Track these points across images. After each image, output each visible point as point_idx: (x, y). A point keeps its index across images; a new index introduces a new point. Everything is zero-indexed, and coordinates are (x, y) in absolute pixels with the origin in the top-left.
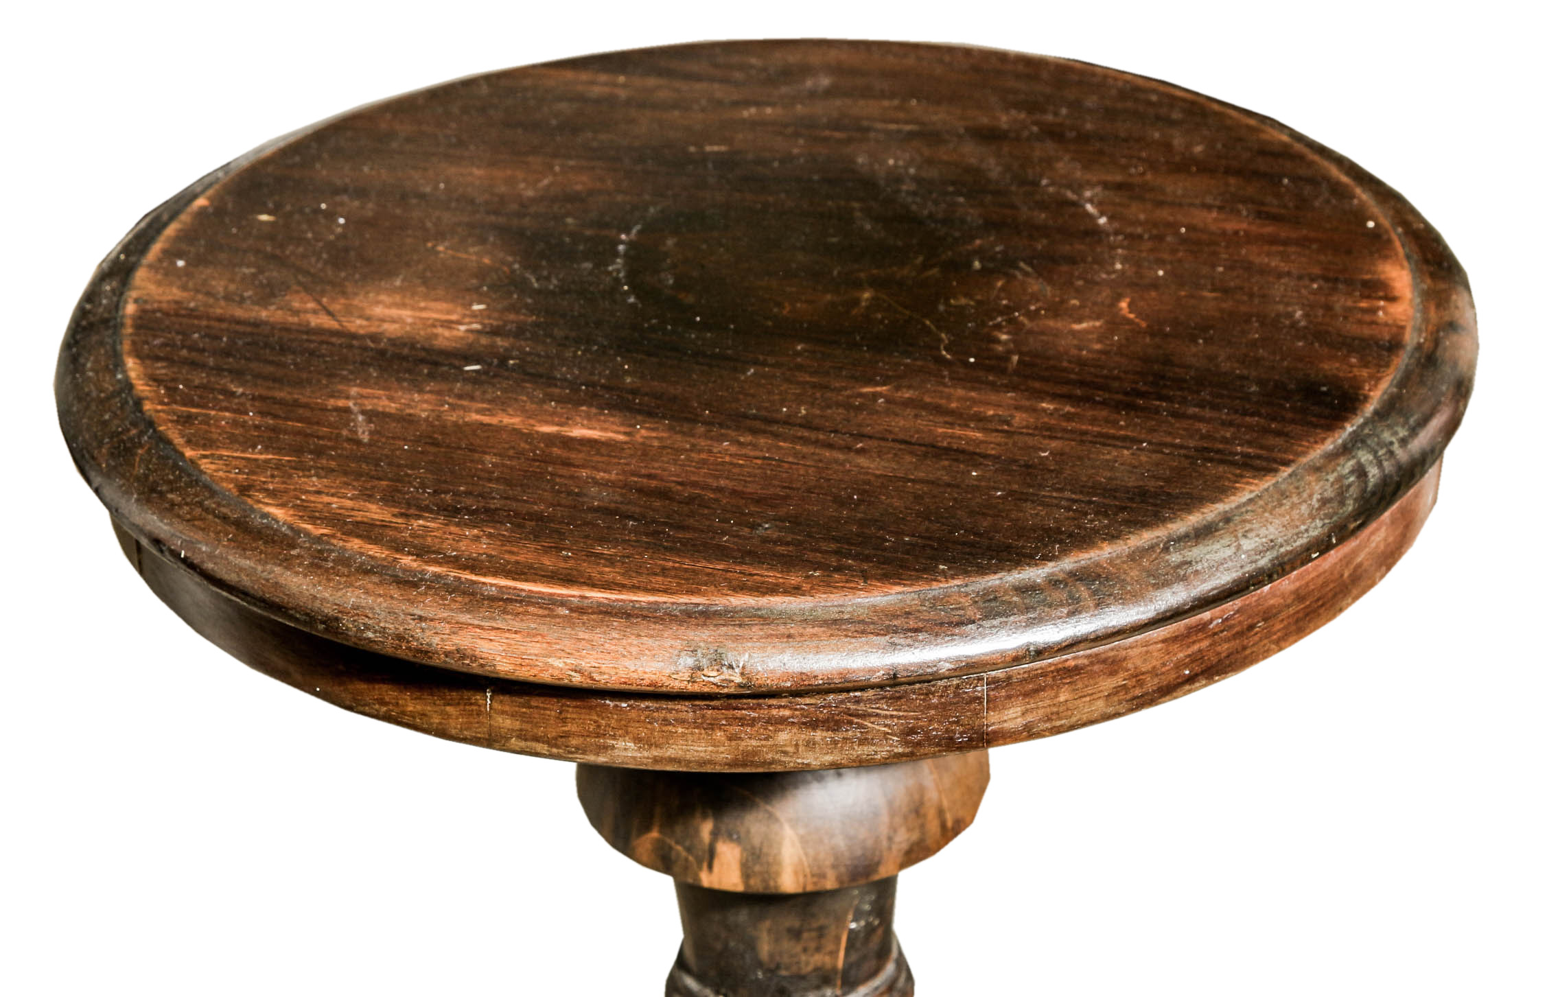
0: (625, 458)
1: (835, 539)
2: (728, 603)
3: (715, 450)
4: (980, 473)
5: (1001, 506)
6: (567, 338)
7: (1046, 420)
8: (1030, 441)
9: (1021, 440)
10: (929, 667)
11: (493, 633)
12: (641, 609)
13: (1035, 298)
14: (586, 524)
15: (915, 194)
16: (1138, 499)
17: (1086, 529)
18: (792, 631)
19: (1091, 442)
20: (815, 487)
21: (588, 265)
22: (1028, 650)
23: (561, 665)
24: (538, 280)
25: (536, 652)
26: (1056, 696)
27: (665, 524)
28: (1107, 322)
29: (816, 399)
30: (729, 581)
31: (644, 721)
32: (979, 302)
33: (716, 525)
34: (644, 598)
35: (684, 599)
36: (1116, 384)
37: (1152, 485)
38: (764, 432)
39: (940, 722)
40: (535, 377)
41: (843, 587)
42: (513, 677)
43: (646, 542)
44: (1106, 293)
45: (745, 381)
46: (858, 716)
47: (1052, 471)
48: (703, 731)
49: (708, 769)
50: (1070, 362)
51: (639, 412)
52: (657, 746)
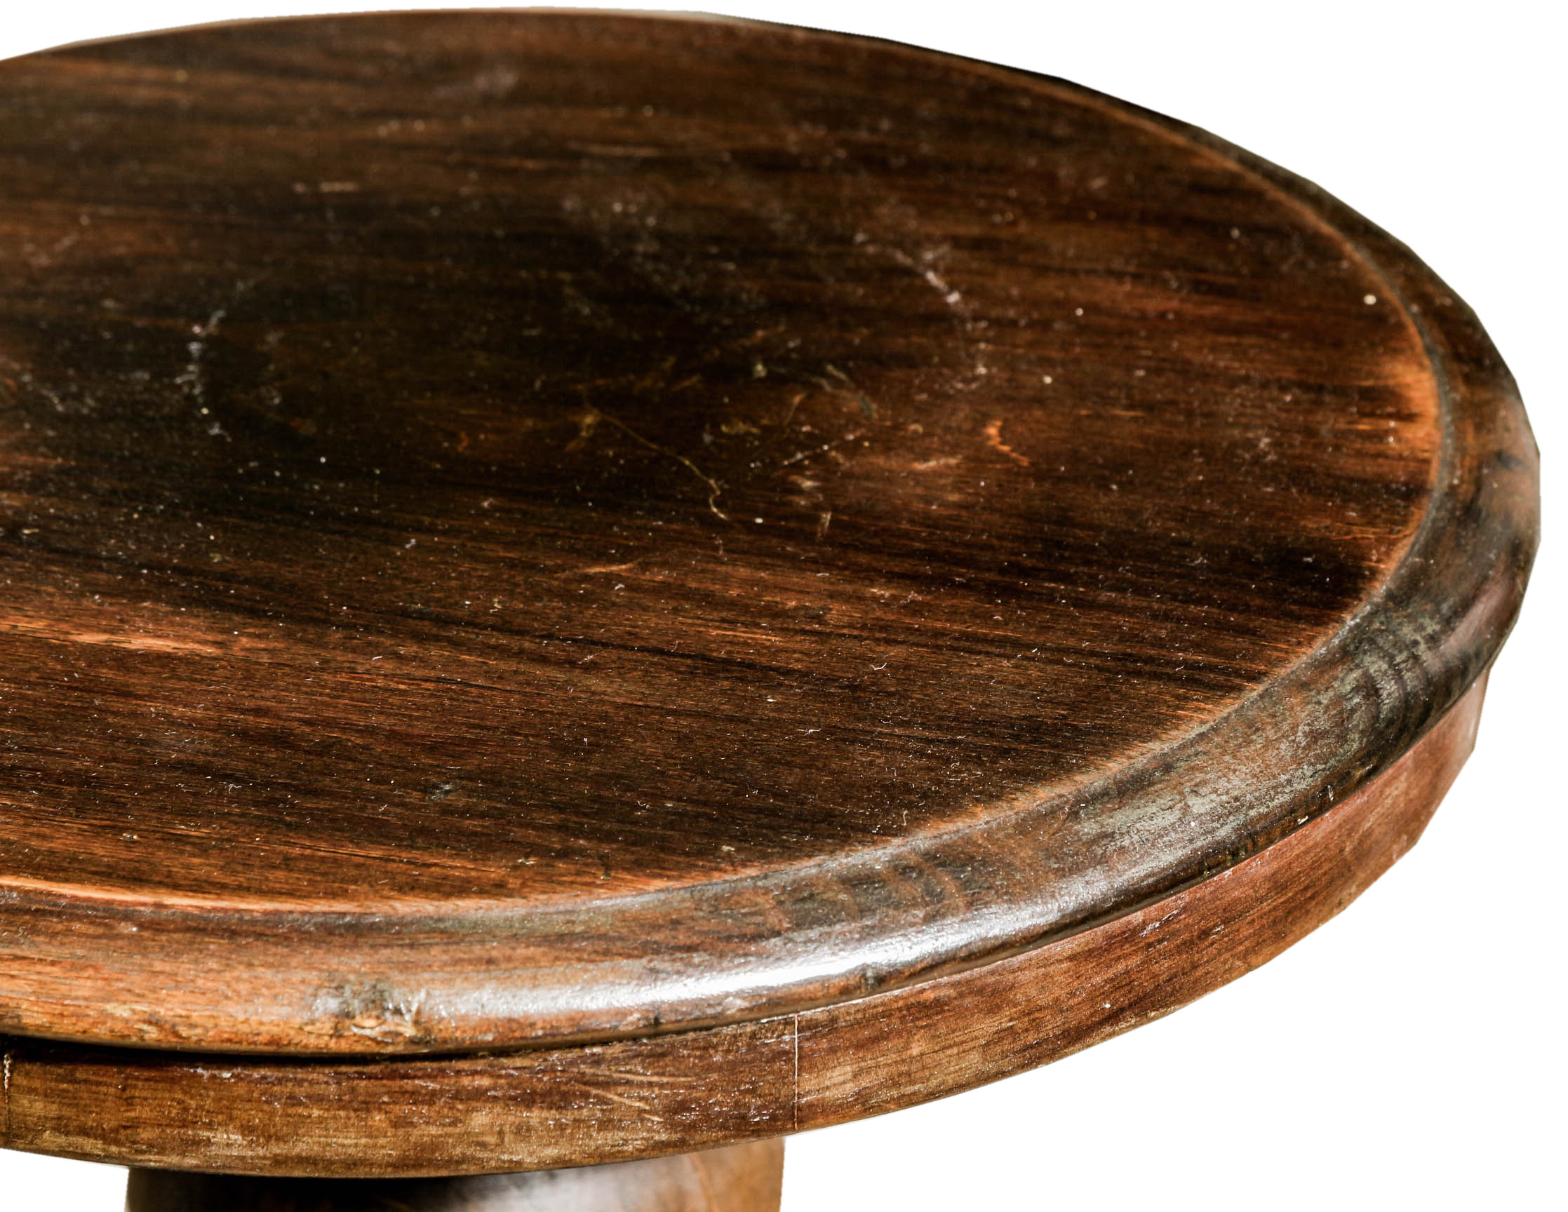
0: (218, 683)
1: (558, 808)
2: (391, 912)
3: (360, 669)
4: (779, 698)
5: (814, 751)
6: (113, 492)
7: (879, 614)
8: (857, 648)
9: (843, 646)
10: (710, 1005)
11: (16, 965)
12: (254, 922)
13: (853, 421)
14: (159, 788)
15: (656, 257)
16: (1028, 737)
17: (949, 783)
18: (494, 954)
19: (951, 648)
20: (521, 725)
21: (143, 376)
22: (864, 976)
23: (126, 1014)
24: (63, 400)
25: (87, 994)
26: (907, 1047)
27: (286, 786)
28: (967, 458)
29: (517, 585)
30: (391, 875)
31: (259, 1100)
32: (765, 429)
33: (368, 787)
34: (256, 906)
35: (321, 906)
36: (986, 556)
37: (1047, 714)
38: (437, 639)
39: (726, 1092)
40: (66, 556)
41: (572, 883)
42: (48, 1035)
43: (256, 816)
44: (962, 415)
45: (403, 558)
46: (597, 1084)
47: (891, 694)
48: (352, 1114)
49: (361, 1173)
50: (911, 521)
51: (237, 609)
52: (278, 1139)
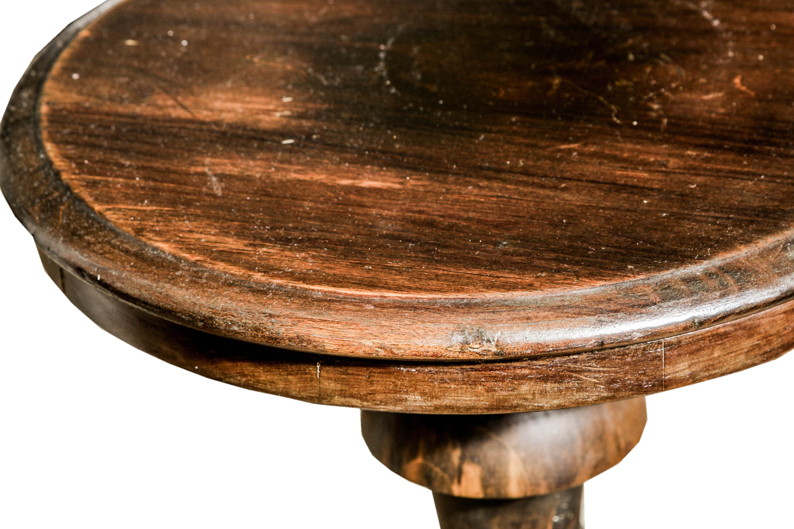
0: (402, 200)
1: (554, 251)
2: (484, 297)
3: (463, 192)
4: (649, 201)
5: (666, 224)
6: (351, 119)
7: (691, 162)
8: (682, 178)
9: (676, 178)
10: (626, 336)
11: (322, 324)
12: (424, 303)
13: (674, 78)
14: (379, 246)
15: (582, 9)
16: (762, 215)
17: (727, 237)
18: (530, 315)
19: (725, 177)
20: (535, 215)
21: (360, 68)
22: (693, 322)
23: (371, 344)
24: (327, 79)
25: (353, 336)
26: (712, 353)
27: (434, 244)
28: (727, 93)
29: (529, 154)
30: (483, 282)
31: (428, 381)
32: (636, 84)
33: (470, 244)
34: (425, 296)
35: (453, 296)
36: (738, 136)
37: (770, 205)
38: (496, 179)
39: (632, 374)
40: (332, 147)
41: (562, 283)
42: (337, 354)
43: (422, 258)
44: (723, 75)
45: (479, 144)
46: (576, 372)
47: (698, 198)
48: (469, 386)
49: (473, 412)
50: (704, 121)
51: (408, 168)
52: (436, 398)
